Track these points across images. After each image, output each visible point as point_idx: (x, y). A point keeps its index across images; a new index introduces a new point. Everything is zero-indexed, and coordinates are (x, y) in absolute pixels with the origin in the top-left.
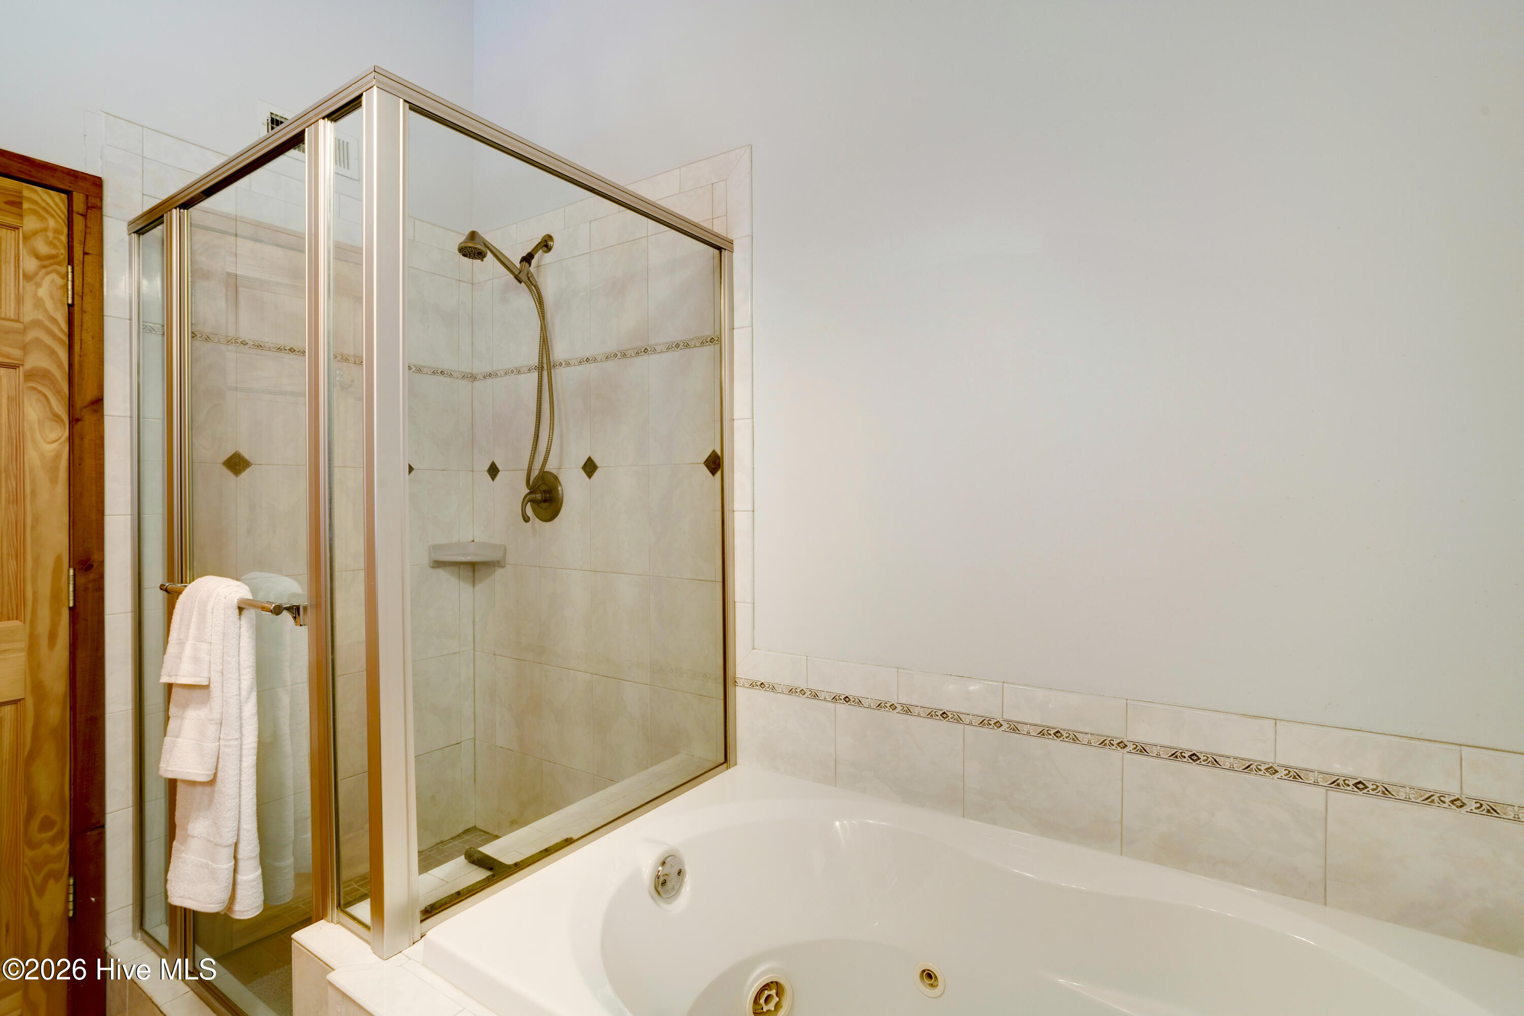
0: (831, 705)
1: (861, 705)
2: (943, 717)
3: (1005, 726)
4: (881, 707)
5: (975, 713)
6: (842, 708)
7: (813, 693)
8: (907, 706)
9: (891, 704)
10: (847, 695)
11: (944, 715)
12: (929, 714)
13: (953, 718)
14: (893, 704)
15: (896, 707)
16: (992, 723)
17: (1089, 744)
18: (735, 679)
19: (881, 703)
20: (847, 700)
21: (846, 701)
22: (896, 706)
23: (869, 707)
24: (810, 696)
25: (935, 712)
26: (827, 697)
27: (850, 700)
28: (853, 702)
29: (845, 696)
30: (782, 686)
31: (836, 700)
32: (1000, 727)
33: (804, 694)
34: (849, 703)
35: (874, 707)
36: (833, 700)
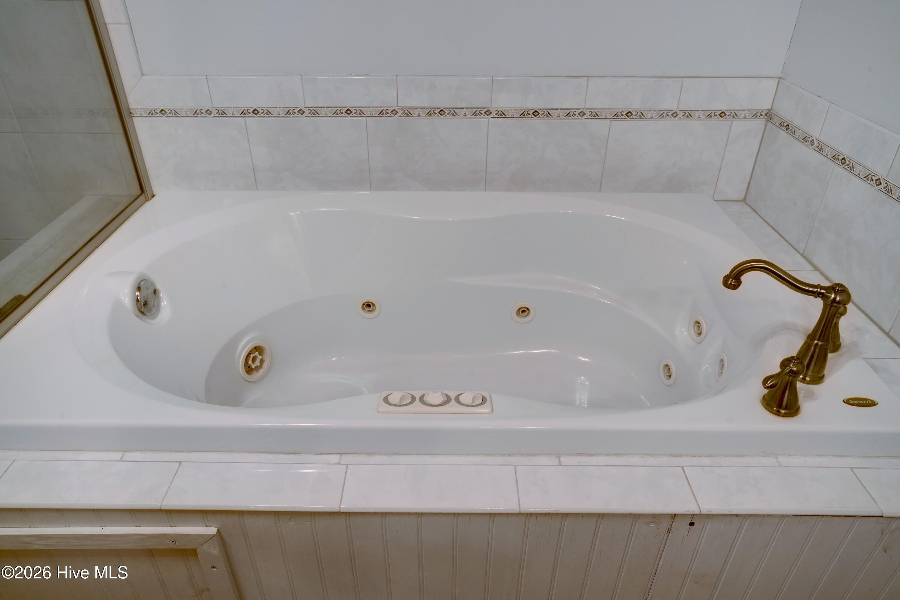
0: (241, 120)
1: (271, 115)
2: (348, 114)
3: (400, 112)
4: (290, 114)
5: (375, 105)
6: (252, 121)
7: (220, 111)
8: (314, 109)
9: (299, 109)
10: (255, 107)
11: (348, 111)
12: (335, 113)
13: (356, 112)
14: (301, 109)
15: (304, 112)
16: (389, 111)
17: (465, 116)
18: (129, 110)
19: (290, 110)
20: (256, 112)
21: (255, 114)
22: (304, 110)
23: (279, 116)
24: (217, 115)
25: (340, 110)
26: (235, 112)
27: (259, 112)
28: (262, 113)
29: (253, 109)
30: (185, 109)
31: (245, 114)
32: (396, 114)
33: (211, 114)
34: (258, 115)
35: (284, 115)
36: (242, 115)
